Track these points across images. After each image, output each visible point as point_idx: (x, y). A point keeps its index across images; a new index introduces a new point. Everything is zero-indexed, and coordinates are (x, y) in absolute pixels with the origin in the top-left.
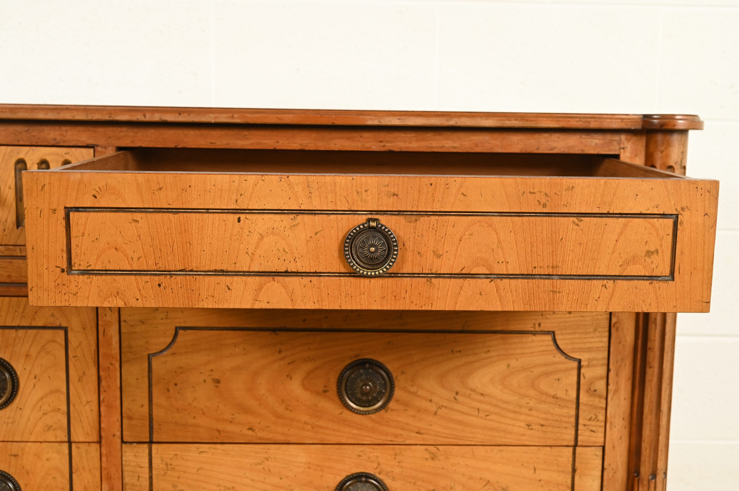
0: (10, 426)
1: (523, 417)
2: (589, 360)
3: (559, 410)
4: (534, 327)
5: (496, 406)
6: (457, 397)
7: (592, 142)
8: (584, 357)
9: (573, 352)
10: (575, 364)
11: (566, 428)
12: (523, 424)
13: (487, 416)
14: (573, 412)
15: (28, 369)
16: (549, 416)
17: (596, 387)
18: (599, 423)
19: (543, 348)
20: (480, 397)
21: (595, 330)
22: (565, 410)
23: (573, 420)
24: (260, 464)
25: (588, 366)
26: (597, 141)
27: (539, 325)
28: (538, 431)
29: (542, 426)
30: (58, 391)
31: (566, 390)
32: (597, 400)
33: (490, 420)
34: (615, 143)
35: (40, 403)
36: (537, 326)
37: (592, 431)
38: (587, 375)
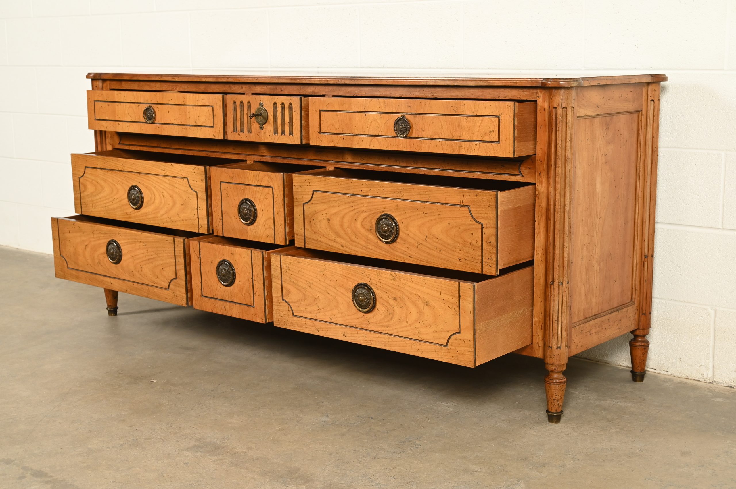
0: (255, 233)
1: (457, 254)
2: (487, 224)
3: (473, 251)
4: (460, 202)
5: (444, 246)
6: (426, 239)
7: (524, 93)
8: (484, 222)
9: (479, 219)
10: (480, 226)
11: (477, 263)
12: (457, 258)
13: (440, 251)
14: (480, 254)
15: (260, 206)
16: (469, 255)
17: (491, 241)
18: (492, 262)
19: (465, 215)
20: (437, 240)
21: (489, 207)
22: (476, 252)
23: (480, 258)
24: (322, 272)
25: (486, 227)
26: (526, 93)
27: (463, 202)
28: (464, 263)
29: (466, 260)
30: (270, 218)
31: (477, 241)
32: (491, 248)
33: (442, 254)
34: (535, 94)
35: (265, 224)
36: (461, 202)
37: (489, 266)
38: (486, 233)
